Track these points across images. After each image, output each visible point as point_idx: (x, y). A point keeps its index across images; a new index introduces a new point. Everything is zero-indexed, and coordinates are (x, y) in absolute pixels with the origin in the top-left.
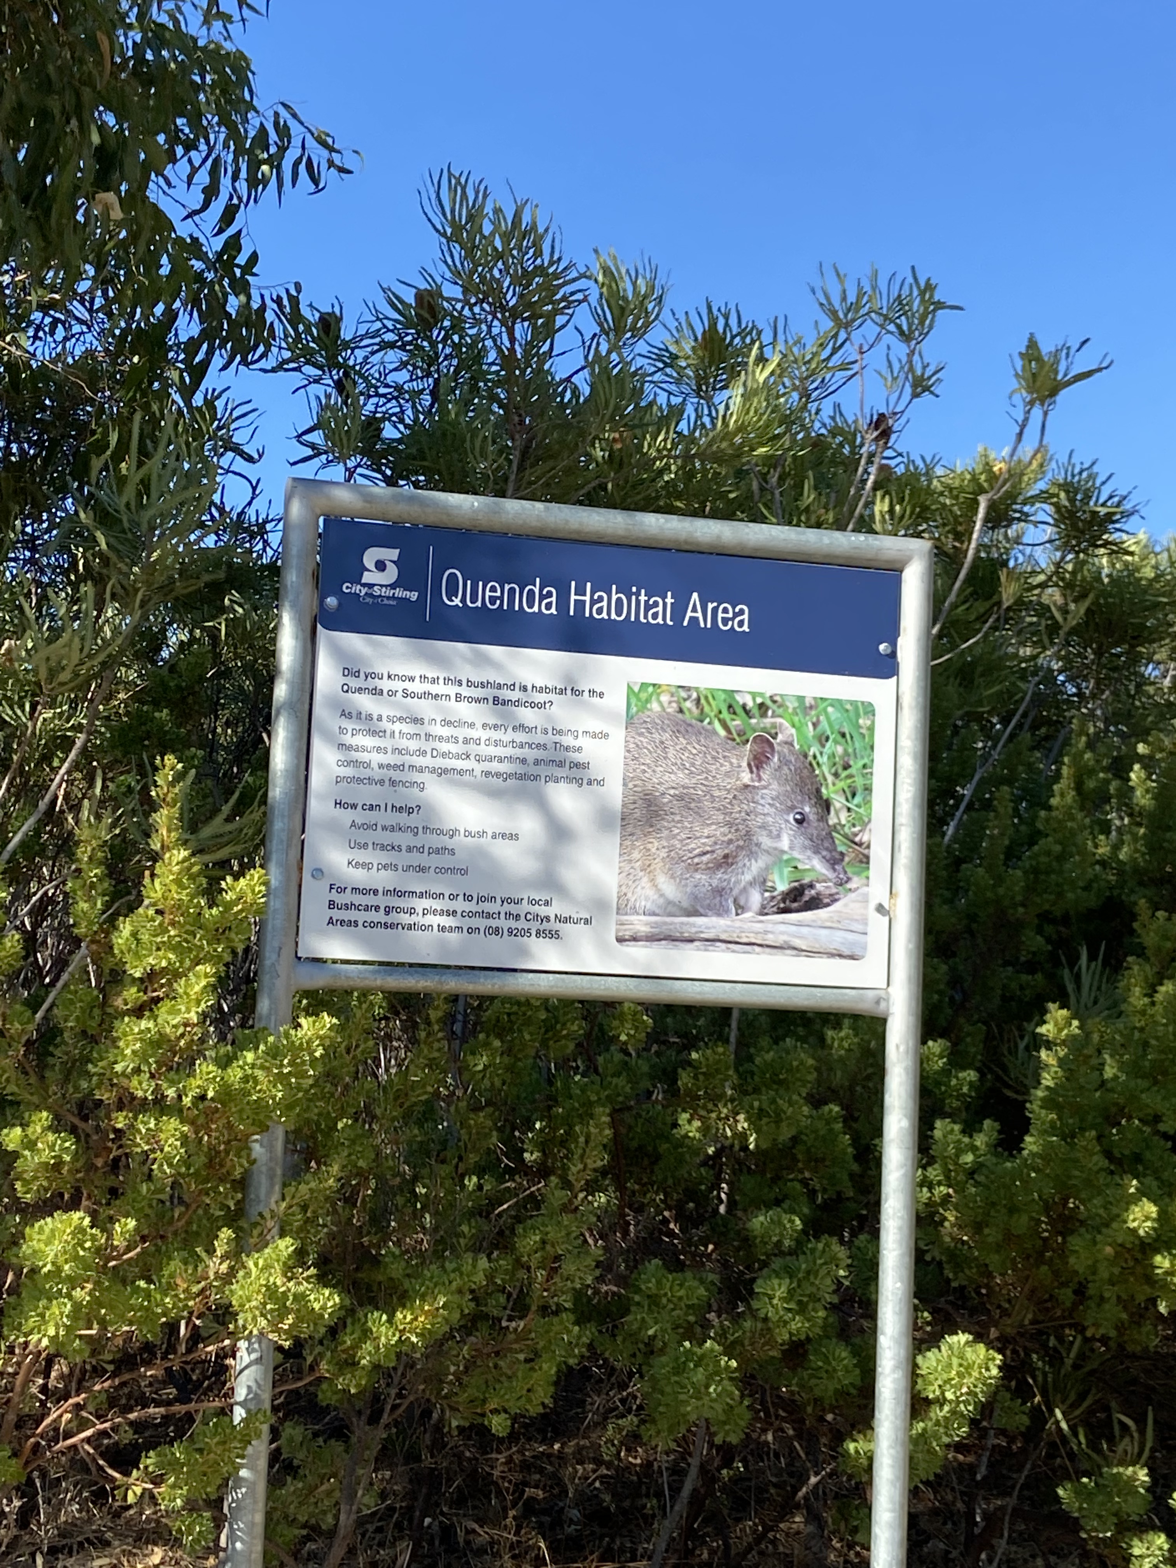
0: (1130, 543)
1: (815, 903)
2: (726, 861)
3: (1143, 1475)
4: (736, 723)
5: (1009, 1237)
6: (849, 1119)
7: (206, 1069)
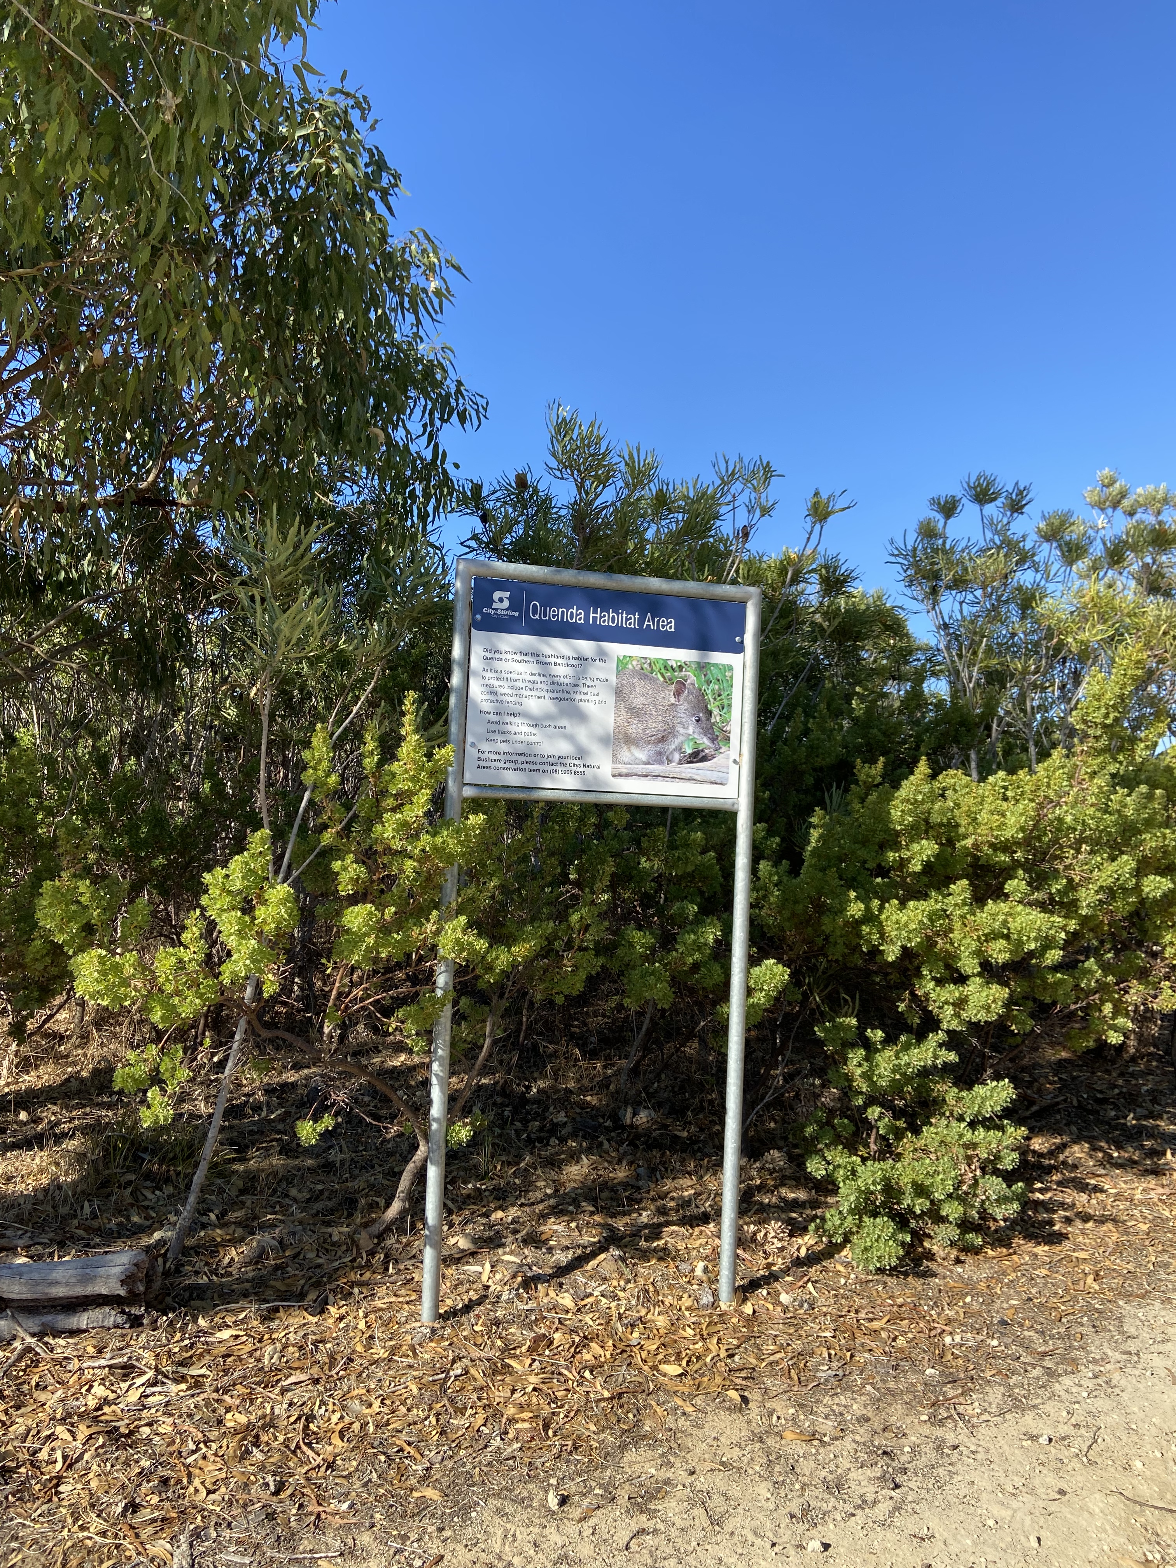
0: (855, 592)
1: (704, 759)
2: (663, 739)
3: (854, 1022)
4: (668, 675)
5: (793, 914)
6: (719, 859)
7: (425, 838)
